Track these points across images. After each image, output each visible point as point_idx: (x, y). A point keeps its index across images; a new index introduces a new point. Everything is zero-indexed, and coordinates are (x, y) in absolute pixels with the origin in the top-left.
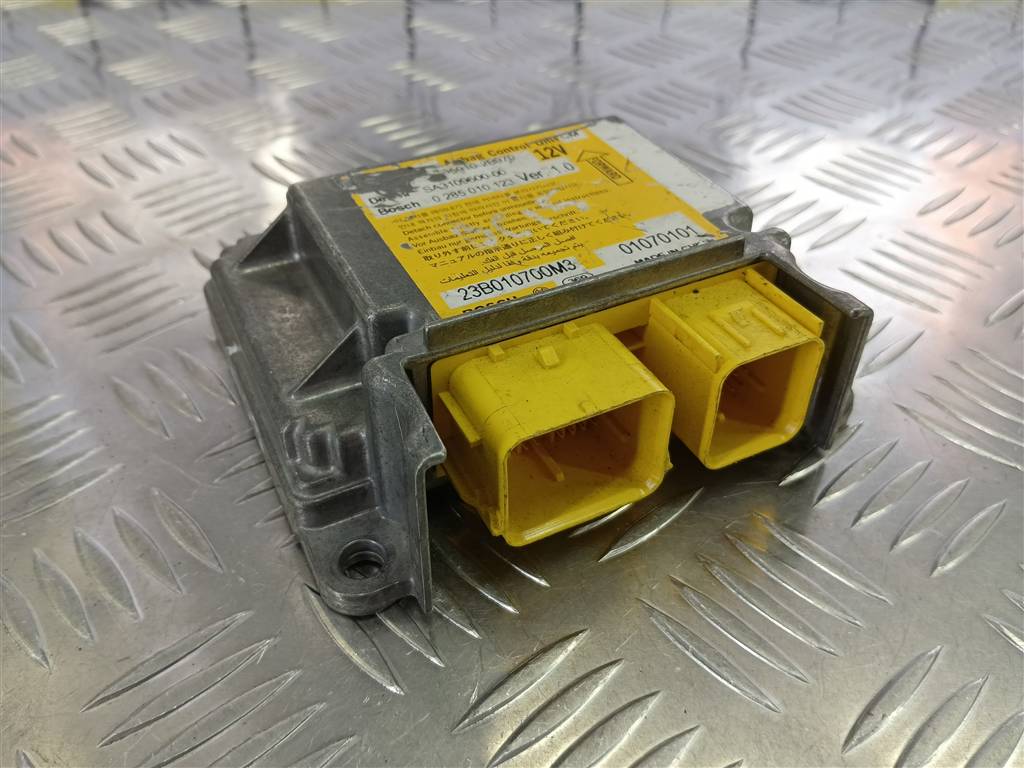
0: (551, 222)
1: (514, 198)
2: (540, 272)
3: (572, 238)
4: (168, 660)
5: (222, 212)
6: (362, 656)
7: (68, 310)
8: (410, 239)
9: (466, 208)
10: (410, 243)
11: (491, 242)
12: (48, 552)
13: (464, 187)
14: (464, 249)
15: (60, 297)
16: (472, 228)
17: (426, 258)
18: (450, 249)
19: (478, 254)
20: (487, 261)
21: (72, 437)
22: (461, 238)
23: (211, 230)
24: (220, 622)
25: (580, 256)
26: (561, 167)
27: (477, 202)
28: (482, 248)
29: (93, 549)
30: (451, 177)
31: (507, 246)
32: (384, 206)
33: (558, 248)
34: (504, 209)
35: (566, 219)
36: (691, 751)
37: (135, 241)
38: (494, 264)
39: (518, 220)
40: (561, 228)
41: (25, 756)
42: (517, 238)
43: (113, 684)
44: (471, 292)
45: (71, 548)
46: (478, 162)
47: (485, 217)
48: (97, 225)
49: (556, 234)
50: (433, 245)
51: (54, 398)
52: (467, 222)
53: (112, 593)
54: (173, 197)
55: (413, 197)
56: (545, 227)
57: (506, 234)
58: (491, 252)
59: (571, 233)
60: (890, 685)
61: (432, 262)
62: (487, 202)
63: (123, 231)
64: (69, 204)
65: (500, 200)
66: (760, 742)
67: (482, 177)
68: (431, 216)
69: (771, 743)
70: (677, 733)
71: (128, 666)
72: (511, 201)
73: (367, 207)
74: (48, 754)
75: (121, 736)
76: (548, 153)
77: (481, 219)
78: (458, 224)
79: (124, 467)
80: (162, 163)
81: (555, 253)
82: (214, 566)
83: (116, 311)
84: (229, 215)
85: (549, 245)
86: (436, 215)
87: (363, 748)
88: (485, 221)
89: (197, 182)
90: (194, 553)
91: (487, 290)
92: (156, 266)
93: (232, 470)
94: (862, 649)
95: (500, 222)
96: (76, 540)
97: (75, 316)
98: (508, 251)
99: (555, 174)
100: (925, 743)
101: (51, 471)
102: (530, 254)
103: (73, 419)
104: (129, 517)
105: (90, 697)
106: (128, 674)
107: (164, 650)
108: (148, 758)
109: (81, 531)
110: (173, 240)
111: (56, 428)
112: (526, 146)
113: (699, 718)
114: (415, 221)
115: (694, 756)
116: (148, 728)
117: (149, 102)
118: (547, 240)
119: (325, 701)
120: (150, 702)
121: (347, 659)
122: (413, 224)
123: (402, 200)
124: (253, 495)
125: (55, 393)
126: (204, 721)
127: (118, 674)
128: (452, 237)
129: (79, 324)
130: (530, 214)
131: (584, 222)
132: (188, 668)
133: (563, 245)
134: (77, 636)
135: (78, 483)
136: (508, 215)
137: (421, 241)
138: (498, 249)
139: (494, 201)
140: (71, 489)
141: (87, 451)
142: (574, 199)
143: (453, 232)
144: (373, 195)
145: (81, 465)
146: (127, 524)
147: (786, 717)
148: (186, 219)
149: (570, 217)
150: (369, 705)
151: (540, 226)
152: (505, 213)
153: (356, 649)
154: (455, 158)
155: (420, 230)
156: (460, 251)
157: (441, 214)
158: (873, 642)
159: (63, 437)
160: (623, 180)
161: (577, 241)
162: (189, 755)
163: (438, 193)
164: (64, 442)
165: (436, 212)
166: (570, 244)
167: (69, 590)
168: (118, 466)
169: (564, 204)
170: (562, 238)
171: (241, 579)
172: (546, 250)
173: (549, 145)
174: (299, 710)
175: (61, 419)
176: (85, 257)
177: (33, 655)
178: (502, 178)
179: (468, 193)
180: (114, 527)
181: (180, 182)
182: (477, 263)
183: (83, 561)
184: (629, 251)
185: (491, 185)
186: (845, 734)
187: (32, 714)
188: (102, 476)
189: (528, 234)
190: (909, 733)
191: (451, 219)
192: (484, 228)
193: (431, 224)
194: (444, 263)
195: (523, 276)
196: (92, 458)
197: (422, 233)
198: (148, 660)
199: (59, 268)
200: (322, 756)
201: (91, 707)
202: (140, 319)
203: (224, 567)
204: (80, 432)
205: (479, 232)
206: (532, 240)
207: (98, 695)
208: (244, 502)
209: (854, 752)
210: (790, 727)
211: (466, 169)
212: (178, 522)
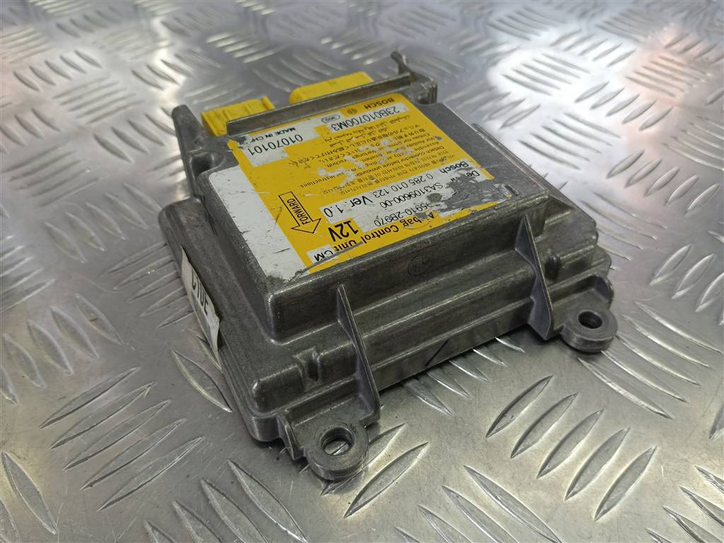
0: (346, 157)
1: (372, 178)
2: (353, 123)
3: (332, 146)
4: (91, 397)
5: (113, 107)
6: (207, 391)
7: (14, 178)
8: (437, 143)
9: (406, 169)
10: (436, 140)
11: (384, 142)
12: (13, 336)
13: (411, 189)
14: (401, 137)
15: (9, 170)
16: (400, 152)
17: (423, 130)
18: (410, 137)
19: (392, 134)
20: (385, 129)
21: (22, 263)
22: (405, 145)
23: (105, 120)
24: (122, 374)
25: (328, 133)
26: (336, 212)
27: (399, 174)
28: (390, 137)
29: (40, 333)
30: (423, 199)
31: (374, 139)
32: (467, 170)
33: (341, 139)
34: (378, 168)
35: (335, 161)
36: (399, 438)
37: (57, 130)
38: (381, 128)
39: (368, 159)
40: (339, 153)
41: (7, 456)
42: (368, 145)
43: (56, 413)
44: (392, 111)
45: (26, 332)
46: (406, 217)
47: (391, 161)
48: (30, 118)
49: (342, 149)
50: (421, 139)
51: (9, 237)
52: (403, 157)
53: (53, 359)
54: (80, 97)
55: (447, 177)
56: (349, 154)
57: (376, 148)
58: (384, 135)
59: (332, 149)
60: (518, 399)
61: (419, 128)
62: (391, 174)
63: (48, 123)
64: (10, 103)
65: (383, 176)
66: (439, 432)
67: (400, 199)
68: (429, 161)
69: (445, 432)
70: (391, 428)
71: (65, 402)
72: (374, 176)
73: (477, 167)
74: (19, 453)
75: (63, 442)
76: (346, 229)
77: (394, 159)
78: (409, 155)
79: (57, 281)
80: (70, 71)
81: (344, 135)
82: (115, 341)
83: (46, 178)
84: (119, 109)
85: (347, 141)
86: (426, 162)
87: (208, 443)
88: (390, 158)
89: (96, 85)
90: (103, 334)
91: (383, 112)
92: (69, 146)
93: (125, 281)
94: (504, 379)
95: (380, 157)
96: (29, 328)
97: (18, 183)
98: (373, 136)
99: (340, 204)
100: (535, 432)
101: (11, 285)
102: (359, 134)
103: (22, 251)
104: (62, 313)
105: (42, 422)
106: (65, 407)
107: (88, 391)
108: (80, 454)
109: (31, 322)
110: (81, 128)
111: (11, 258)
112: (365, 239)
113: (405, 419)
114: (439, 158)
115: (400, 440)
116: (79, 437)
117: (60, 26)
118: (348, 144)
119: (186, 417)
120: (79, 422)
121: (198, 392)
122: (439, 154)
123: (454, 174)
124: (138, 297)
125: (10, 235)
126: (113, 431)
127: (60, 407)
128: (411, 145)
129: (22, 188)
130: (360, 163)
131: (322, 158)
132: (104, 400)
133: (338, 141)
134: (33, 385)
135: (28, 292)
136: (375, 163)
137: (430, 142)
138: (380, 137)
139: (387, 175)
140: (24, 296)
141: (34, 271)
142: (327, 178)
143: (410, 149)
144: (479, 179)
145: (29, 281)
146: (60, 317)
147: (455, 418)
148: (89, 113)
149: (331, 162)
150: (210, 419)
151: (353, 155)
152: (377, 165)
153: (204, 387)
154: (425, 221)
155: (432, 150)
156: (403, 136)
157: (422, 163)
158: (511, 374)
159: (16, 263)
160: (285, 198)
161: (329, 143)
162: (105, 451)
163: (431, 183)
164: (17, 266)
165: (426, 165)
166: (334, 141)
167: (26, 358)
168: (53, 281)
169: (336, 173)
170: (339, 146)
171: (133, 348)
172: (349, 137)
173: (344, 240)
174: (169, 423)
175: (14, 251)
176: (24, 142)
177: (7, 398)
178: (383, 199)
179: (408, 183)
180: (52, 319)
181: (84, 86)
182: (391, 128)
183: (34, 340)
184: (297, 137)
185: (391, 191)
186: (489, 427)
187: (9, 431)
188: (43, 287)
189: (361, 148)
190: (527, 427)
191: (414, 159)
192: (391, 152)
193: (428, 155)
194: (412, 127)
195: (363, 120)
196: (36, 276)
197: (431, 147)
198: (77, 398)
199: (6, 150)
200: (183, 449)
201: (45, 426)
202: (61, 183)
203: (122, 340)
204: (27, 259)
205: (393, 149)
206: (358, 144)
207: (47, 420)
208: (133, 301)
209: (493, 437)
210: (457, 423)
211: (413, 207)
212: (92, 315)
